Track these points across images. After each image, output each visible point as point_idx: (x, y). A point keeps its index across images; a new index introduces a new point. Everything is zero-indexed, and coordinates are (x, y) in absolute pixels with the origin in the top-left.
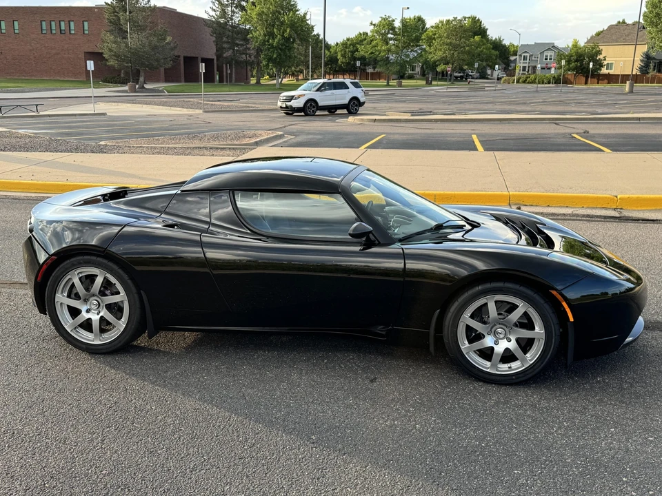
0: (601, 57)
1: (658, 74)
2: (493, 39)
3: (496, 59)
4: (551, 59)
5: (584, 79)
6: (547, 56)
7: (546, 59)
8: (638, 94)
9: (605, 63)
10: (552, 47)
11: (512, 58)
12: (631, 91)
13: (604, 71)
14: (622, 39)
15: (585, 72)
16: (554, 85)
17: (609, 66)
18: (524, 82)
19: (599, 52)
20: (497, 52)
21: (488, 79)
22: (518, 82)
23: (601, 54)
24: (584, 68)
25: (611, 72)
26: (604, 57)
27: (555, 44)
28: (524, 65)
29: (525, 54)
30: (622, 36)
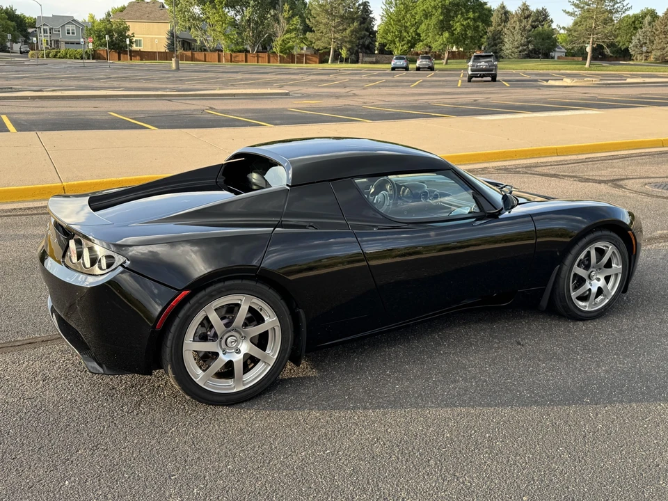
0: (128, 33)
1: (183, 52)
2: (4, 8)
3: (14, 31)
4: (73, 33)
5: (117, 54)
6: (68, 30)
7: (68, 33)
8: (184, 71)
9: (134, 39)
10: (73, 21)
11: (30, 30)
12: (178, 69)
13: (135, 48)
14: (145, 16)
15: (117, 49)
16: (94, 61)
17: (138, 43)
18: (55, 56)
19: (127, 29)
20: (14, 23)
21: (9, 52)
22: (48, 56)
23: (129, 30)
24: (115, 44)
25: (142, 49)
26: (133, 34)
27: (75, 18)
28: (46, 38)
29: (45, 27)
30: (145, 14)
